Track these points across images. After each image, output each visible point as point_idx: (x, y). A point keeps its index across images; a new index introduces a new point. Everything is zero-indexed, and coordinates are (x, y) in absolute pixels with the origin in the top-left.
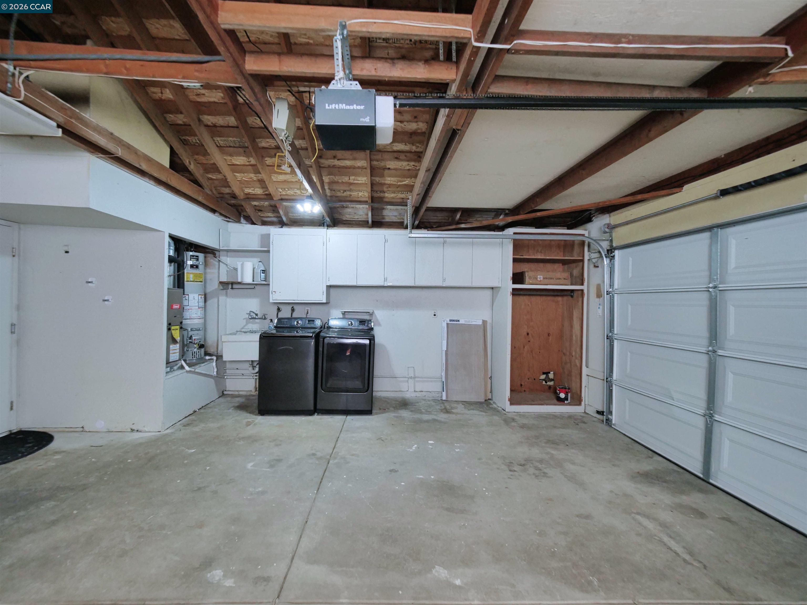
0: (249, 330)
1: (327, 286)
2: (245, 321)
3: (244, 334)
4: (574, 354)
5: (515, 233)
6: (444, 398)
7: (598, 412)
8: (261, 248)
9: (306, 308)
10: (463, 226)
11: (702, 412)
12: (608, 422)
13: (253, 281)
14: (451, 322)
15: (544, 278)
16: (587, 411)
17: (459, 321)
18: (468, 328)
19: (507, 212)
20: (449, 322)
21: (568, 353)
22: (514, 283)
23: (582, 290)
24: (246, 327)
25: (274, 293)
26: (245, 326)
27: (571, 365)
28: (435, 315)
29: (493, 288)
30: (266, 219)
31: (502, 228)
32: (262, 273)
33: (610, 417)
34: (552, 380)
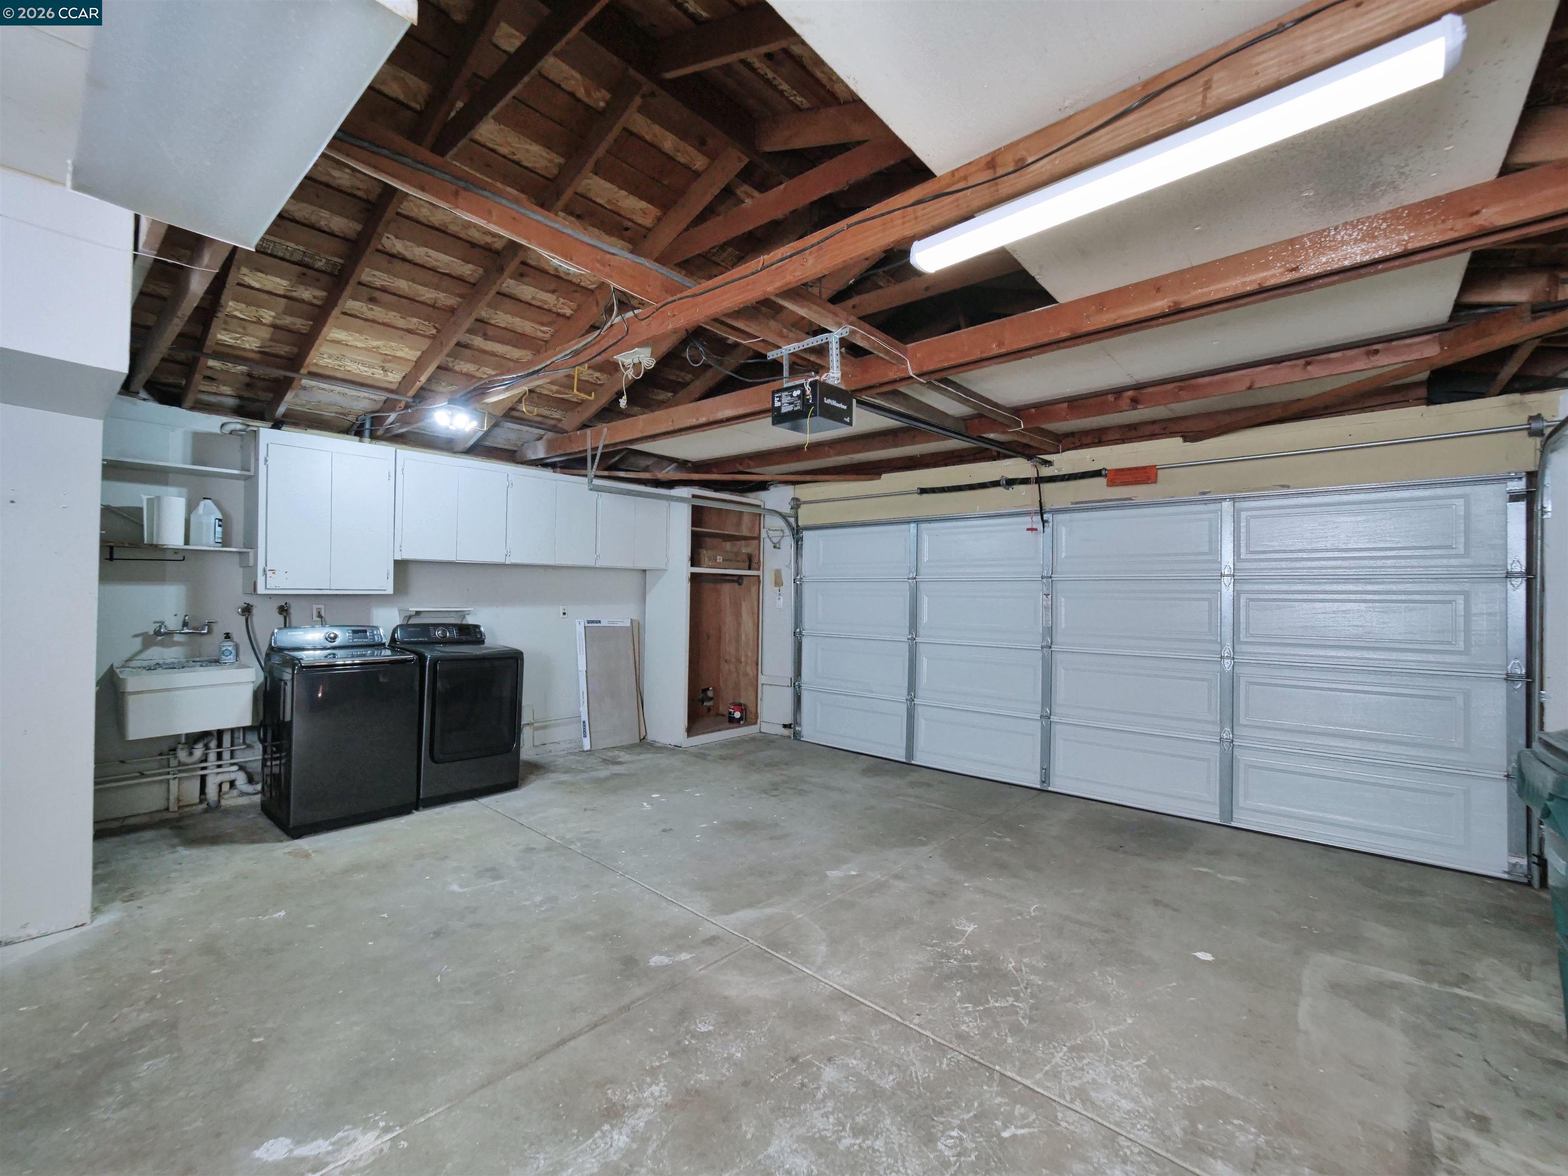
0: (153, 662)
1: (396, 562)
2: (139, 640)
3: (145, 672)
4: (743, 659)
5: (694, 496)
6: (587, 746)
7: (785, 726)
8: (193, 464)
9: (315, 607)
10: (622, 474)
11: (903, 699)
12: (797, 735)
13: (187, 542)
14: (590, 625)
15: (723, 560)
16: (763, 730)
17: (600, 622)
18: (613, 632)
19: (690, 465)
20: (587, 625)
21: (733, 660)
22: (692, 565)
23: (758, 576)
24: (144, 656)
25: (269, 574)
26: (137, 654)
27: (738, 674)
28: (564, 614)
29: (644, 571)
30: (205, 397)
31: (671, 484)
32: (220, 526)
33: (797, 728)
34: (711, 699)
